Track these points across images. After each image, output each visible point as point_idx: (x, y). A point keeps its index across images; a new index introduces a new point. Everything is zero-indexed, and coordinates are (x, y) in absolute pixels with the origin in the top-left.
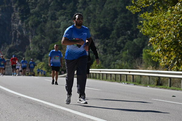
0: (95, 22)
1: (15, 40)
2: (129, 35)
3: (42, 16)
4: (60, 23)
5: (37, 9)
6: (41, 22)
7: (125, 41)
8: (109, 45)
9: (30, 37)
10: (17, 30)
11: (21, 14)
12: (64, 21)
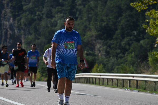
0: (96, 20)
1: (5, 40)
2: (135, 36)
3: (36, 13)
4: (56, 22)
5: (30, 5)
6: (35, 20)
7: (130, 42)
8: (112, 46)
9: (23, 36)
10: (8, 28)
11: (12, 10)
12: (61, 20)
